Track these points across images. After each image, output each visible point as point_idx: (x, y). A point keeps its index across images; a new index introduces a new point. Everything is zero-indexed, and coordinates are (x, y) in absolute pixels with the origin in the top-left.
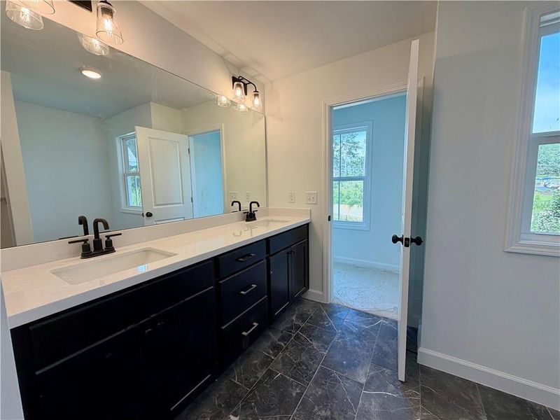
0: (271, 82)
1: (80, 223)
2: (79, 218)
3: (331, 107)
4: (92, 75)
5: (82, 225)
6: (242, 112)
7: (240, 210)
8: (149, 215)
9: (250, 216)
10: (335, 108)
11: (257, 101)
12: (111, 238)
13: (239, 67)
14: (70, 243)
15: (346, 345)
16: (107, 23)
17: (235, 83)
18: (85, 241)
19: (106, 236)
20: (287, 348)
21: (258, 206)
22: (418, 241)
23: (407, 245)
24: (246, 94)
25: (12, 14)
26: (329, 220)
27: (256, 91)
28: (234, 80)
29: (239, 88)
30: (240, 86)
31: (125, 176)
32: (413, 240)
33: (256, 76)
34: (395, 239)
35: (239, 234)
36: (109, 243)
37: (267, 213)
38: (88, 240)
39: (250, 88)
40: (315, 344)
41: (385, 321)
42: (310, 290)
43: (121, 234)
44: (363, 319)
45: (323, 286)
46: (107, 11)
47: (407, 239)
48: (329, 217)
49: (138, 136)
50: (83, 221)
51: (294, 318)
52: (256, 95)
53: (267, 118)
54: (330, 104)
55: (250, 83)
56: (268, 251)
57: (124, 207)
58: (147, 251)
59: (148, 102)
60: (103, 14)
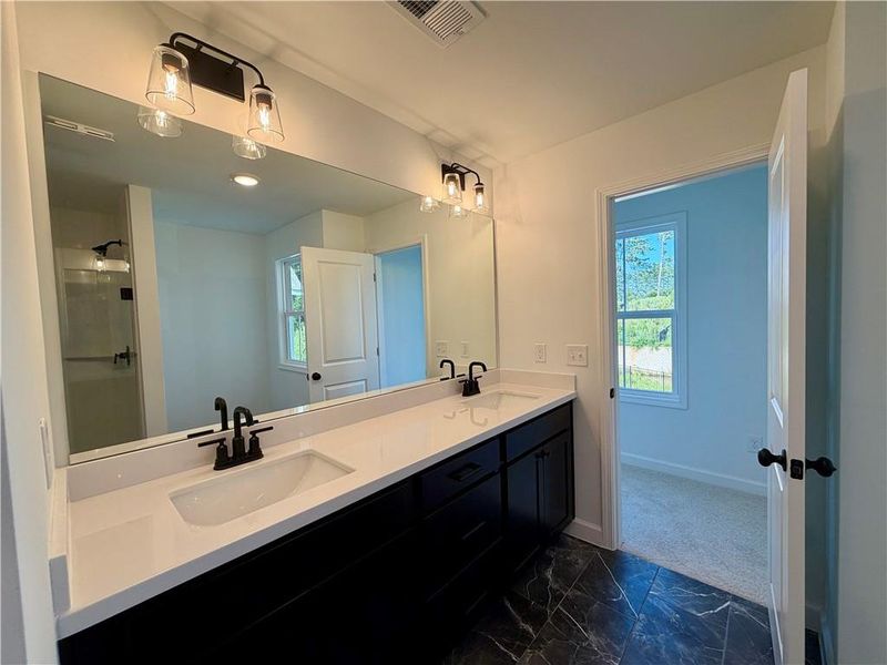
0: (505, 165)
1: (217, 408)
2: (217, 399)
3: (612, 199)
4: (247, 181)
5: (220, 412)
6: (457, 217)
7: (453, 377)
8: (316, 377)
9: (470, 388)
10: (617, 200)
11: (480, 198)
12: (257, 435)
13: (453, 149)
14: (200, 445)
15: (657, 650)
16: (264, 115)
17: (447, 175)
18: (221, 441)
19: (251, 433)
20: (540, 640)
21: (485, 370)
22: (824, 467)
23: (796, 474)
24: (463, 189)
25: (145, 119)
26: (612, 396)
27: (479, 184)
28: (446, 169)
29: (452, 183)
30: (452, 179)
31: (285, 316)
32: (810, 464)
33: (479, 159)
34: (766, 458)
35: (451, 415)
36: (255, 443)
37: (497, 379)
38: (224, 439)
39: (471, 180)
40: (593, 638)
41: (736, 605)
42: (577, 520)
43: (271, 428)
44: (689, 593)
45: (603, 515)
46: (265, 99)
47: (796, 463)
48: (612, 391)
49: (303, 258)
50: (220, 405)
51: (549, 574)
52: (480, 190)
53: (498, 223)
54: (610, 193)
55: (470, 171)
56: (503, 456)
57: (282, 362)
58: (309, 456)
59: (320, 210)
60: (258, 103)
